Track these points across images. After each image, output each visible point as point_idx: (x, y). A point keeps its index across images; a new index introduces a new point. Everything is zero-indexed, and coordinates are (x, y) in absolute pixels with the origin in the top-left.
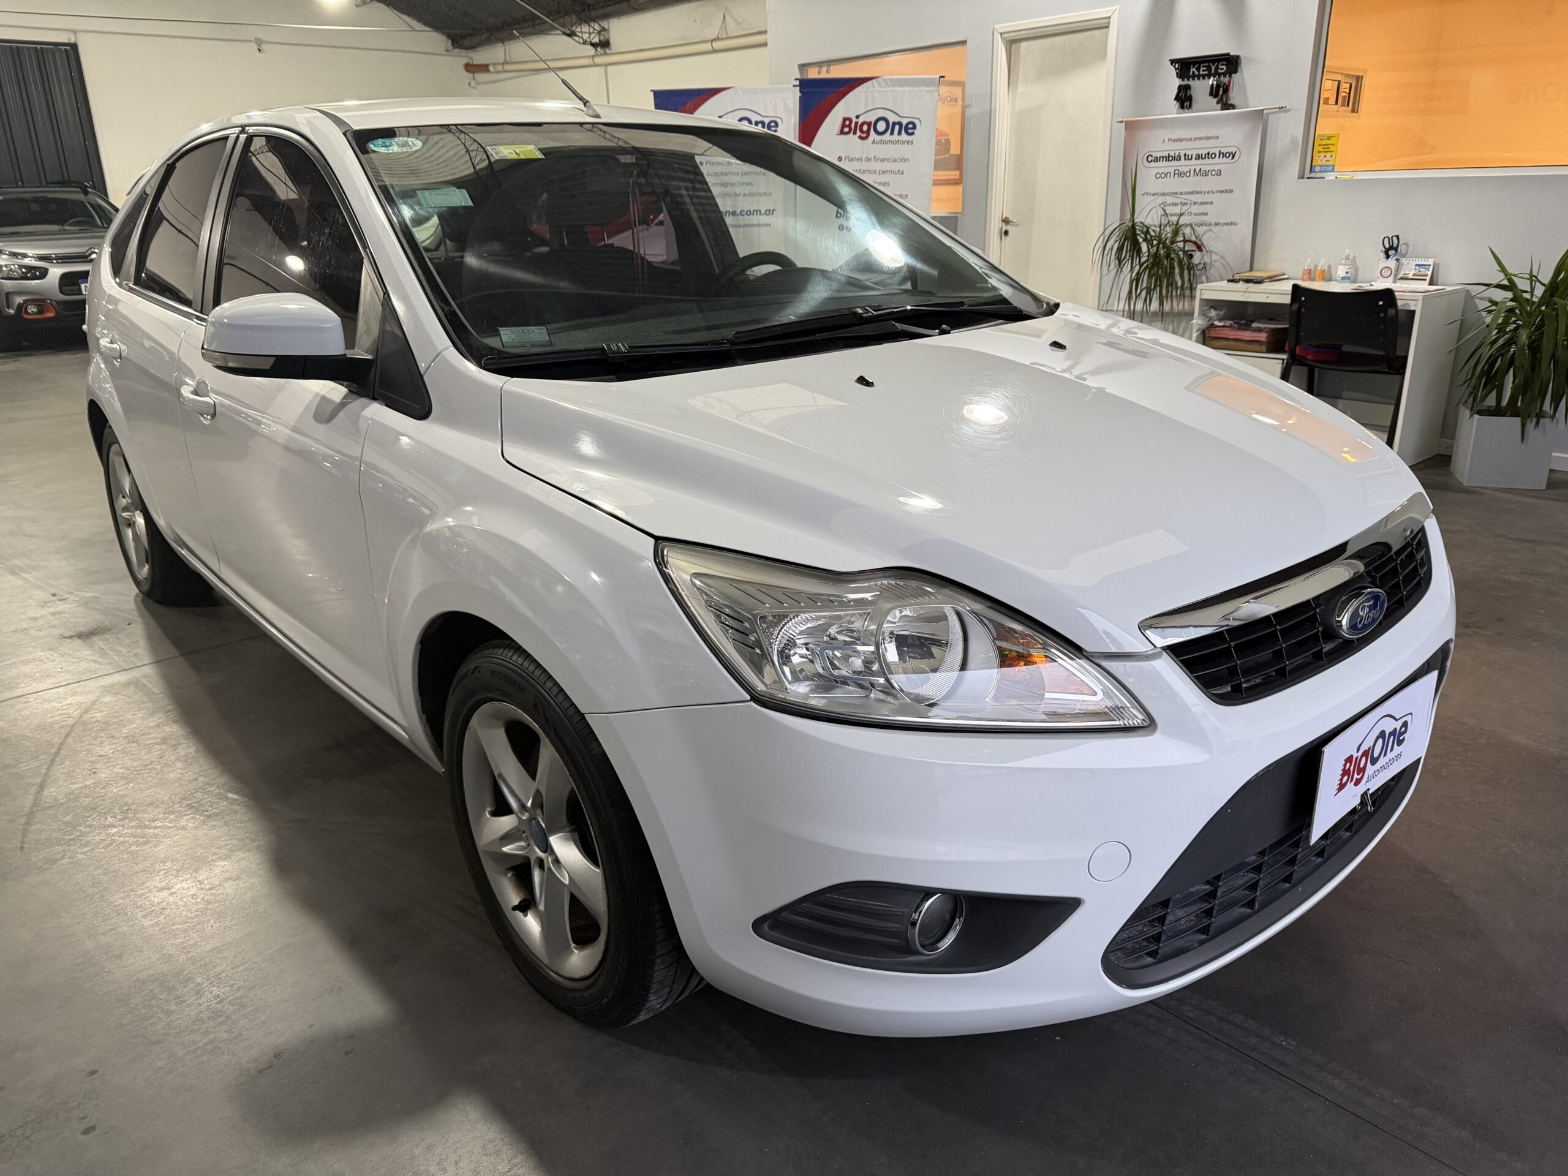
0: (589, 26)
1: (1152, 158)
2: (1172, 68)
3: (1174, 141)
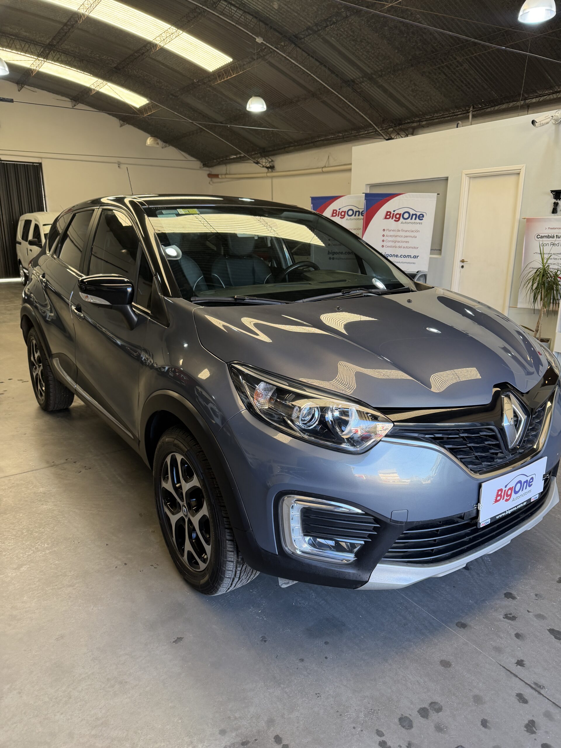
0: (266, 159)
1: (540, 237)
2: (552, 194)
3: (551, 229)
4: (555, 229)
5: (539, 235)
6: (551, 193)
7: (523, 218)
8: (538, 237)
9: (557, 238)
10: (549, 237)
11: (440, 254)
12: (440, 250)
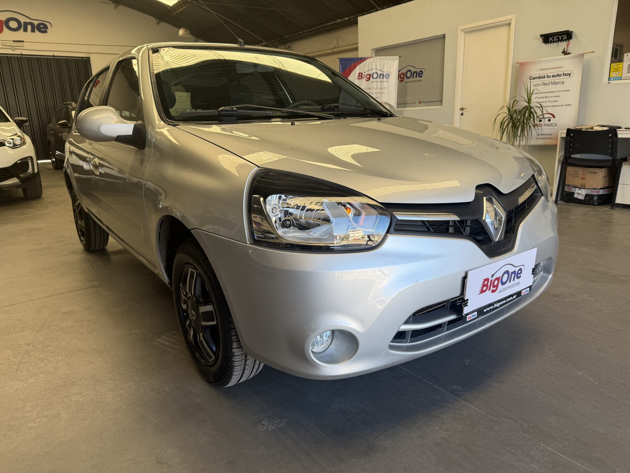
1: (532, 78)
2: (541, 39)
3: (542, 70)
4: (546, 69)
5: (532, 77)
6: (541, 37)
7: (517, 62)
8: (531, 78)
9: (547, 78)
10: (540, 78)
11: (441, 105)
12: (441, 101)
